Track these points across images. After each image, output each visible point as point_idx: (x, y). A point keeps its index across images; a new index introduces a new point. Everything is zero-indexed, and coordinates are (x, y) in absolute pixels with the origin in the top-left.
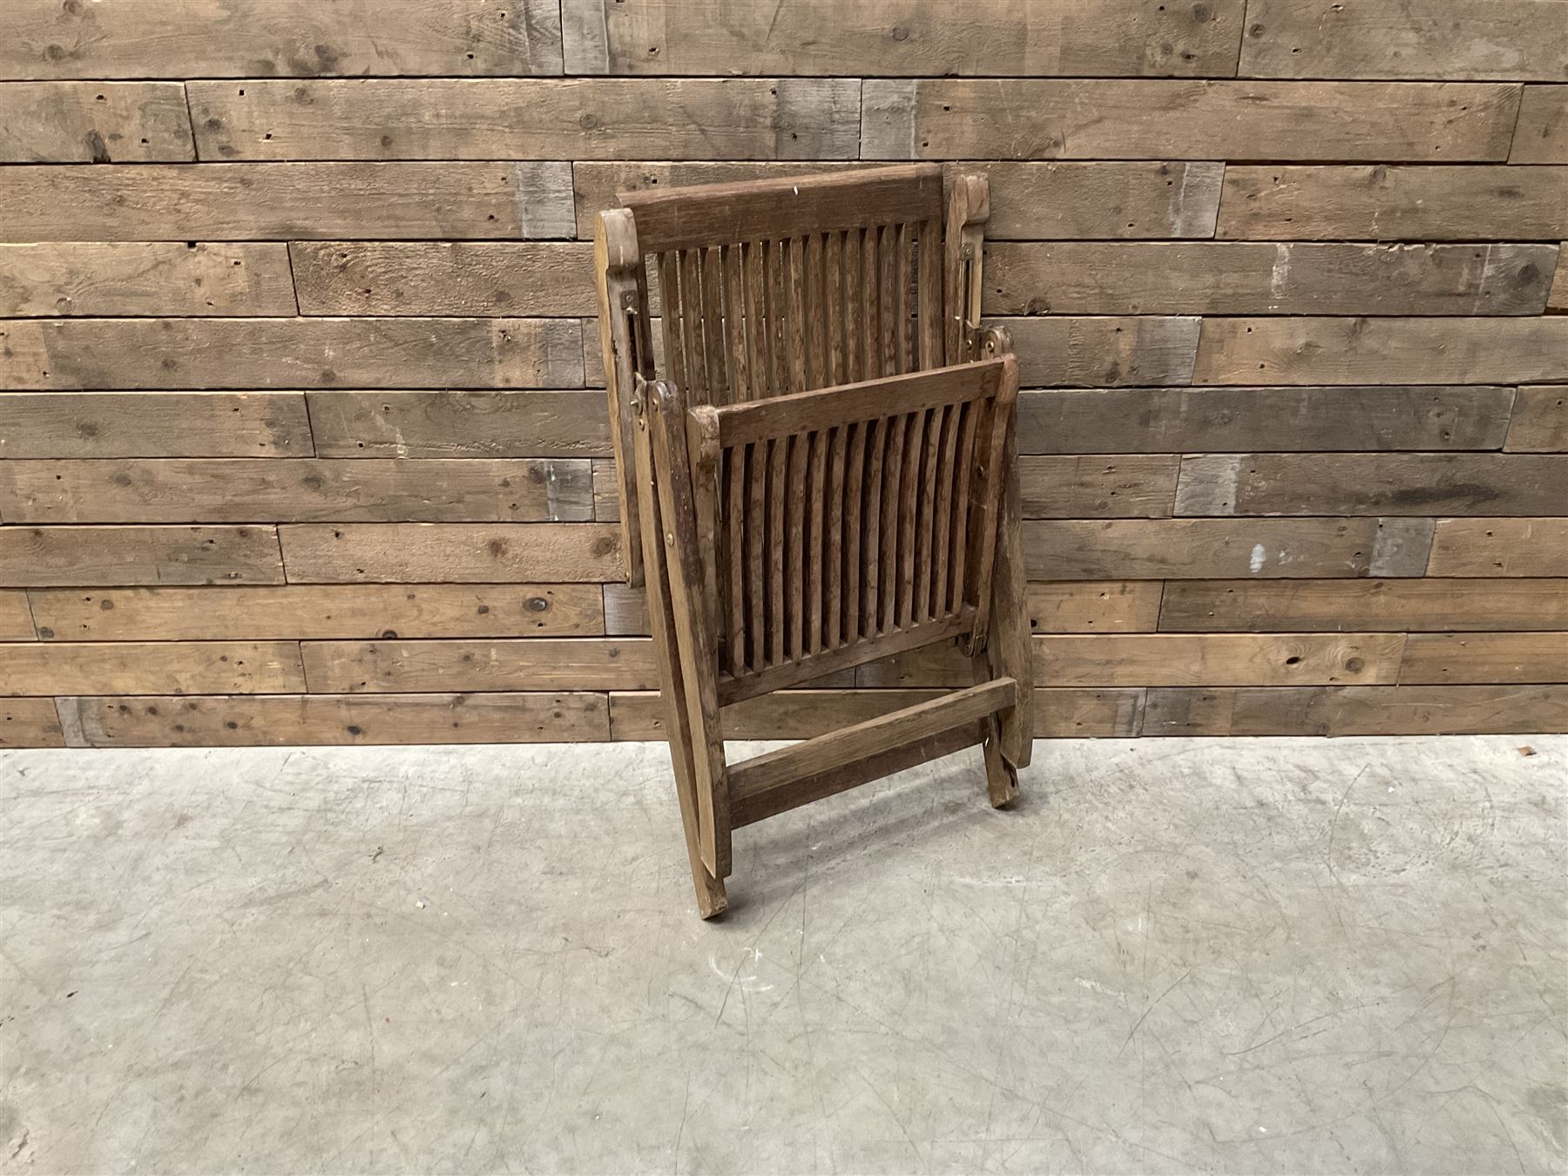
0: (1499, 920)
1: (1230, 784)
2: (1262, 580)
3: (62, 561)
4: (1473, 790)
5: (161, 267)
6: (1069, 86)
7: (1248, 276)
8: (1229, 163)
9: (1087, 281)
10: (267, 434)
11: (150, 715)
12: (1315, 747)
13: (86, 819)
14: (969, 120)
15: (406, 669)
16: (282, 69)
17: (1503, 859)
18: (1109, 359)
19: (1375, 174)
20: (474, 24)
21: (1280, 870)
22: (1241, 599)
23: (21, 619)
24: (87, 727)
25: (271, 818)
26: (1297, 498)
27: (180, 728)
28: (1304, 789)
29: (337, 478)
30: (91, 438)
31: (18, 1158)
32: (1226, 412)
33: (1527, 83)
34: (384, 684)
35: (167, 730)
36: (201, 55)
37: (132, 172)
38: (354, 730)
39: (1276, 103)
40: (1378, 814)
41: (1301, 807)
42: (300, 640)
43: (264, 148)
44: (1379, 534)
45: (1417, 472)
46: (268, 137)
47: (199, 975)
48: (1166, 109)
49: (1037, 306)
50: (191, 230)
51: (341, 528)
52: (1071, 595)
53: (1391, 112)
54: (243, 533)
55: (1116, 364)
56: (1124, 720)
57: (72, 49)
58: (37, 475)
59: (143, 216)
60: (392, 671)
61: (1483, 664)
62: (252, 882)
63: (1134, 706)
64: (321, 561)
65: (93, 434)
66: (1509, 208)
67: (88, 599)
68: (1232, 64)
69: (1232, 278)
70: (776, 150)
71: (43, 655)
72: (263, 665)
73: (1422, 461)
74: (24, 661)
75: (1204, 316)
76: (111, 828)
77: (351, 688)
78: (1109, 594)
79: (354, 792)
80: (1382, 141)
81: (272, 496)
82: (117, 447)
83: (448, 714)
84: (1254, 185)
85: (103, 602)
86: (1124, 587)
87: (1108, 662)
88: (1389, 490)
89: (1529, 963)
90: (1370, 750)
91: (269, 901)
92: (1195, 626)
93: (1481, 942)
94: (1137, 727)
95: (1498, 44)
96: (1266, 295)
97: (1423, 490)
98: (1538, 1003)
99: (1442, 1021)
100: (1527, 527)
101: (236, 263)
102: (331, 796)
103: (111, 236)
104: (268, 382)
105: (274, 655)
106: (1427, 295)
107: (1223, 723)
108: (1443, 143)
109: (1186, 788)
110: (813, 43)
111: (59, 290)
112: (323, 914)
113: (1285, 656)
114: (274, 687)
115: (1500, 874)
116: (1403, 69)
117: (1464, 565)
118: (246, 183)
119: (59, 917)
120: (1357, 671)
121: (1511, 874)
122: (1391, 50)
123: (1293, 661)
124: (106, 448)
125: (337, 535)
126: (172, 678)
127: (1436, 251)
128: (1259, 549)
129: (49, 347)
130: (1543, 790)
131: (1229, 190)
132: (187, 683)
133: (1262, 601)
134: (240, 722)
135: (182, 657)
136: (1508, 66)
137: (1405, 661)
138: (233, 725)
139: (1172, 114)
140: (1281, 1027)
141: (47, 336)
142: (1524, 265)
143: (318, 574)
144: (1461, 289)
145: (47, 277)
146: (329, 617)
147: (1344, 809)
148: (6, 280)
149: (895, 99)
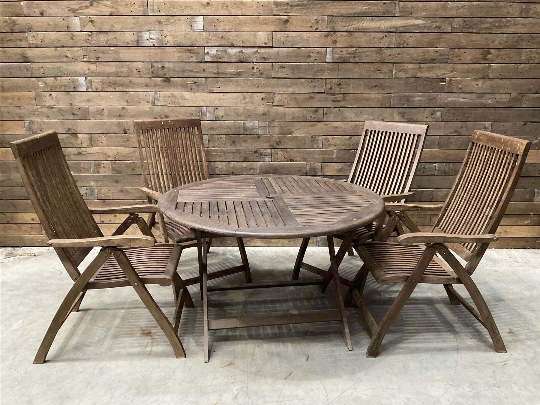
5: (134, 152)
6: (294, 123)
7: (329, 155)
8: (324, 136)
9: (300, 156)
14: (277, 128)
18: (305, 170)
19: (350, 138)
20: (192, 112)
23: (98, 219)
30: (117, 183)
37: (131, 135)
39: (330, 125)
48: (311, 126)
49: (291, 160)
53: (351, 127)
54: (144, 202)
55: (307, 171)
56: (315, 243)
57: (123, 115)
58: (106, 190)
59: (132, 143)
63: (317, 240)
67: (112, 215)
68: (322, 119)
69: (327, 156)
70: (244, 133)
75: (322, 162)
80: (351, 132)
82: (122, 185)
84: (329, 139)
85: (115, 215)
94: (318, 245)
96: (333, 159)
103: (126, 147)
110: (250, 115)
111: (115, 156)
116: (352, 120)
122: (350, 117)
124: (120, 185)
129: (111, 166)
131: (324, 140)
132: (129, 232)
139: (312, 128)
141: (112, 164)
145: (113, 154)
148: (106, 154)
149: (264, 125)
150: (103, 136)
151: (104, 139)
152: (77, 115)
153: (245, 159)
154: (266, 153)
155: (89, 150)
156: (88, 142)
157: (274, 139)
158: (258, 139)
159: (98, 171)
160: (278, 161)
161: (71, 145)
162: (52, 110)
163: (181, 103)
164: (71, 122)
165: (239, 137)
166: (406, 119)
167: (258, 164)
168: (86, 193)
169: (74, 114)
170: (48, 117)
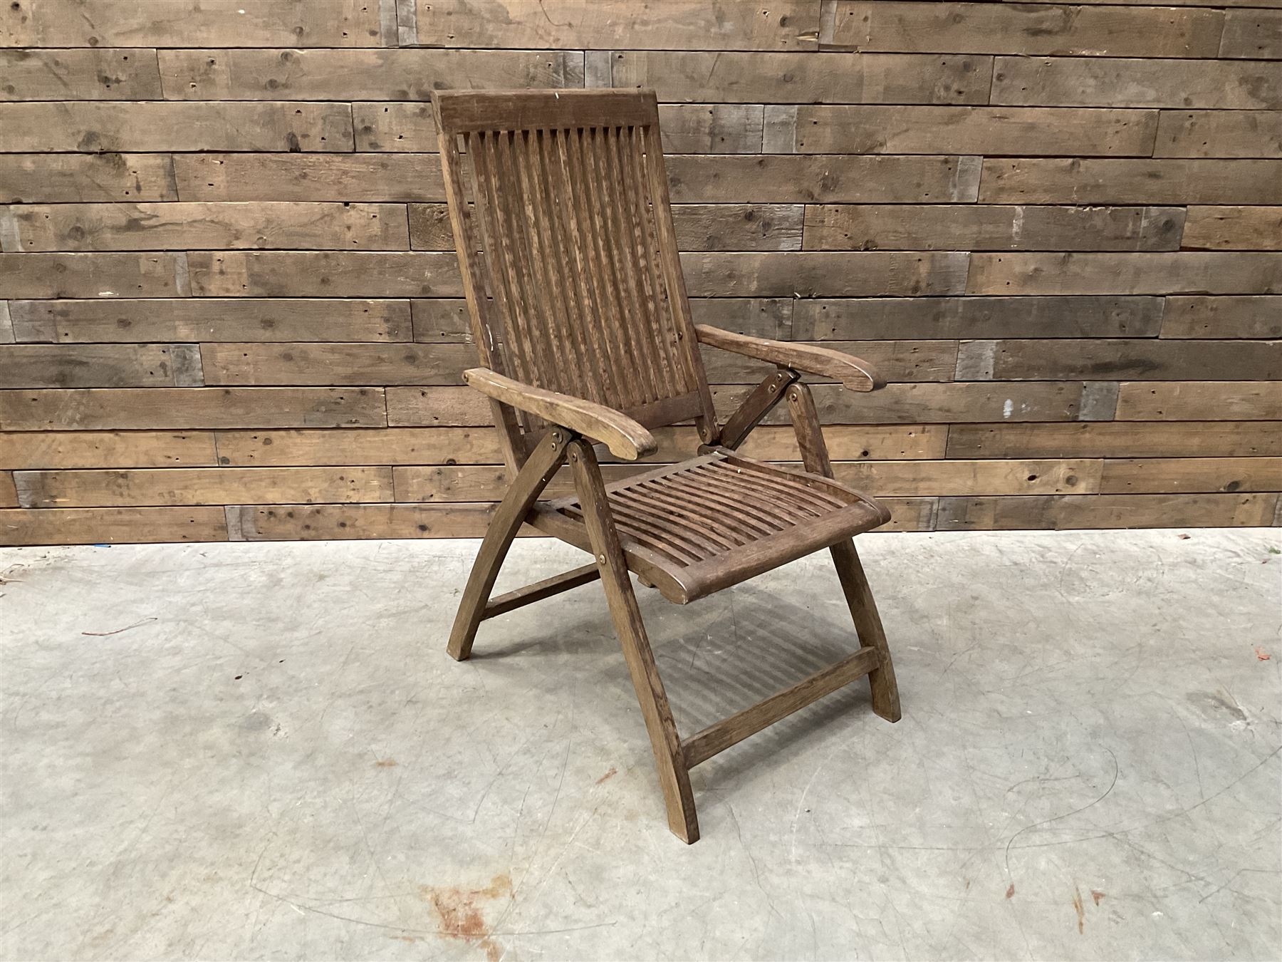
0: (1167, 618)
1: (995, 554)
2: (1010, 423)
3: (240, 411)
4: (1149, 557)
5: (326, 218)
6: (889, 110)
7: (999, 226)
8: (986, 156)
9: (900, 229)
10: (384, 327)
11: (288, 518)
12: (1048, 536)
13: (256, 577)
14: (828, 130)
15: (460, 485)
16: (412, 96)
17: (1170, 590)
18: (914, 278)
19: (1073, 164)
20: (532, 70)
21: (1031, 596)
22: (998, 436)
23: (208, 452)
24: (244, 526)
25: (380, 575)
26: (1031, 368)
27: (308, 527)
28: (1042, 556)
29: (426, 356)
30: (270, 329)
31: (278, 735)
32: (986, 312)
33: (1161, 109)
34: (445, 496)
35: (299, 528)
36: (363, 87)
37: (314, 158)
38: (423, 528)
39: (1012, 120)
40: (1090, 568)
41: (1041, 565)
42: (393, 466)
43: (398, 144)
44: (1084, 392)
45: (1107, 352)
46: (401, 137)
47: (361, 651)
48: (947, 124)
49: (869, 245)
50: (346, 195)
51: (426, 390)
52: (890, 434)
53: (1082, 126)
54: (363, 393)
55: (918, 282)
56: (925, 519)
57: (284, 82)
58: (231, 353)
59: (318, 186)
60: (451, 486)
61: (1153, 480)
62: (379, 606)
63: (931, 509)
64: (411, 412)
65: (271, 326)
66: (1153, 185)
67: (255, 438)
68: (987, 98)
69: (990, 228)
70: (711, 148)
71: (221, 476)
72: (367, 482)
73: (1109, 344)
74: (207, 480)
75: (972, 251)
76: (275, 582)
77: (423, 499)
78: (914, 433)
79: (430, 562)
80: (1077, 144)
81: (383, 368)
82: (287, 335)
83: (485, 516)
84: (1001, 170)
85: (266, 439)
86: (924, 429)
87: (914, 480)
88: (1089, 363)
89: (1186, 637)
90: (1083, 536)
91: (393, 615)
92: (969, 455)
93: (1157, 628)
94: (932, 524)
95: (1143, 86)
96: (1010, 238)
97: (1110, 363)
98: (1193, 656)
99: (1134, 664)
100: (1177, 387)
101: (374, 216)
102: (416, 564)
103: (297, 199)
104: (387, 293)
105: (375, 476)
106: (1108, 239)
107: (988, 520)
108: (1113, 144)
109: (967, 556)
110: (736, 83)
111: (259, 232)
112: (430, 621)
113: (1027, 475)
114: (373, 498)
115: (1168, 596)
116: (1088, 100)
117: (1139, 412)
118: (384, 166)
119: (258, 625)
120: (1073, 485)
121: (1175, 596)
122: (1080, 89)
123: (1032, 478)
124: (279, 335)
125: (423, 394)
126: (306, 492)
127: (1112, 210)
128: (1009, 402)
129: (248, 269)
130: (1195, 556)
131: (985, 173)
132: (316, 496)
133: (1012, 438)
134: (348, 523)
135: (312, 479)
136: (1148, 99)
137: (1103, 478)
138: (343, 525)
139: (950, 127)
140: (1037, 668)
141: (248, 261)
142: (1166, 219)
143: (409, 421)
144: (1129, 234)
145: (252, 223)
146: (413, 450)
147: (1068, 566)
148: (227, 226)
149: (784, 117)
150: (215, 160)
151: (218, 173)
152: (118, 81)
153: (712, 244)
154: (785, 218)
155: (167, 211)
156: (163, 182)
157: (815, 168)
158: (758, 169)
159: (202, 288)
160: (824, 247)
161: (102, 193)
162: (22, 63)
163: (491, 38)
164: (99, 108)
165: (695, 162)
166: (1263, 100)
167: (754, 261)
168: (163, 365)
169: (106, 80)
170: (10, 90)
